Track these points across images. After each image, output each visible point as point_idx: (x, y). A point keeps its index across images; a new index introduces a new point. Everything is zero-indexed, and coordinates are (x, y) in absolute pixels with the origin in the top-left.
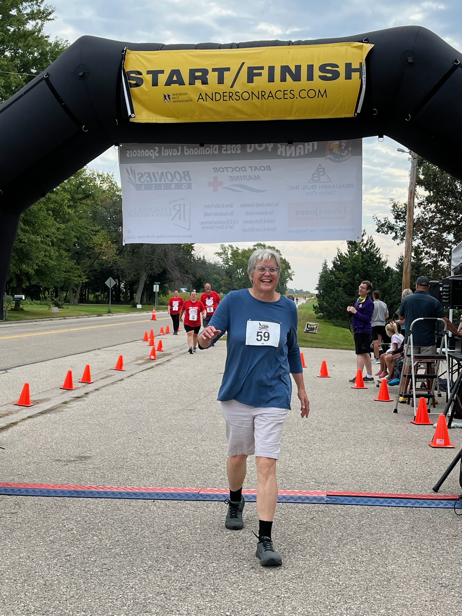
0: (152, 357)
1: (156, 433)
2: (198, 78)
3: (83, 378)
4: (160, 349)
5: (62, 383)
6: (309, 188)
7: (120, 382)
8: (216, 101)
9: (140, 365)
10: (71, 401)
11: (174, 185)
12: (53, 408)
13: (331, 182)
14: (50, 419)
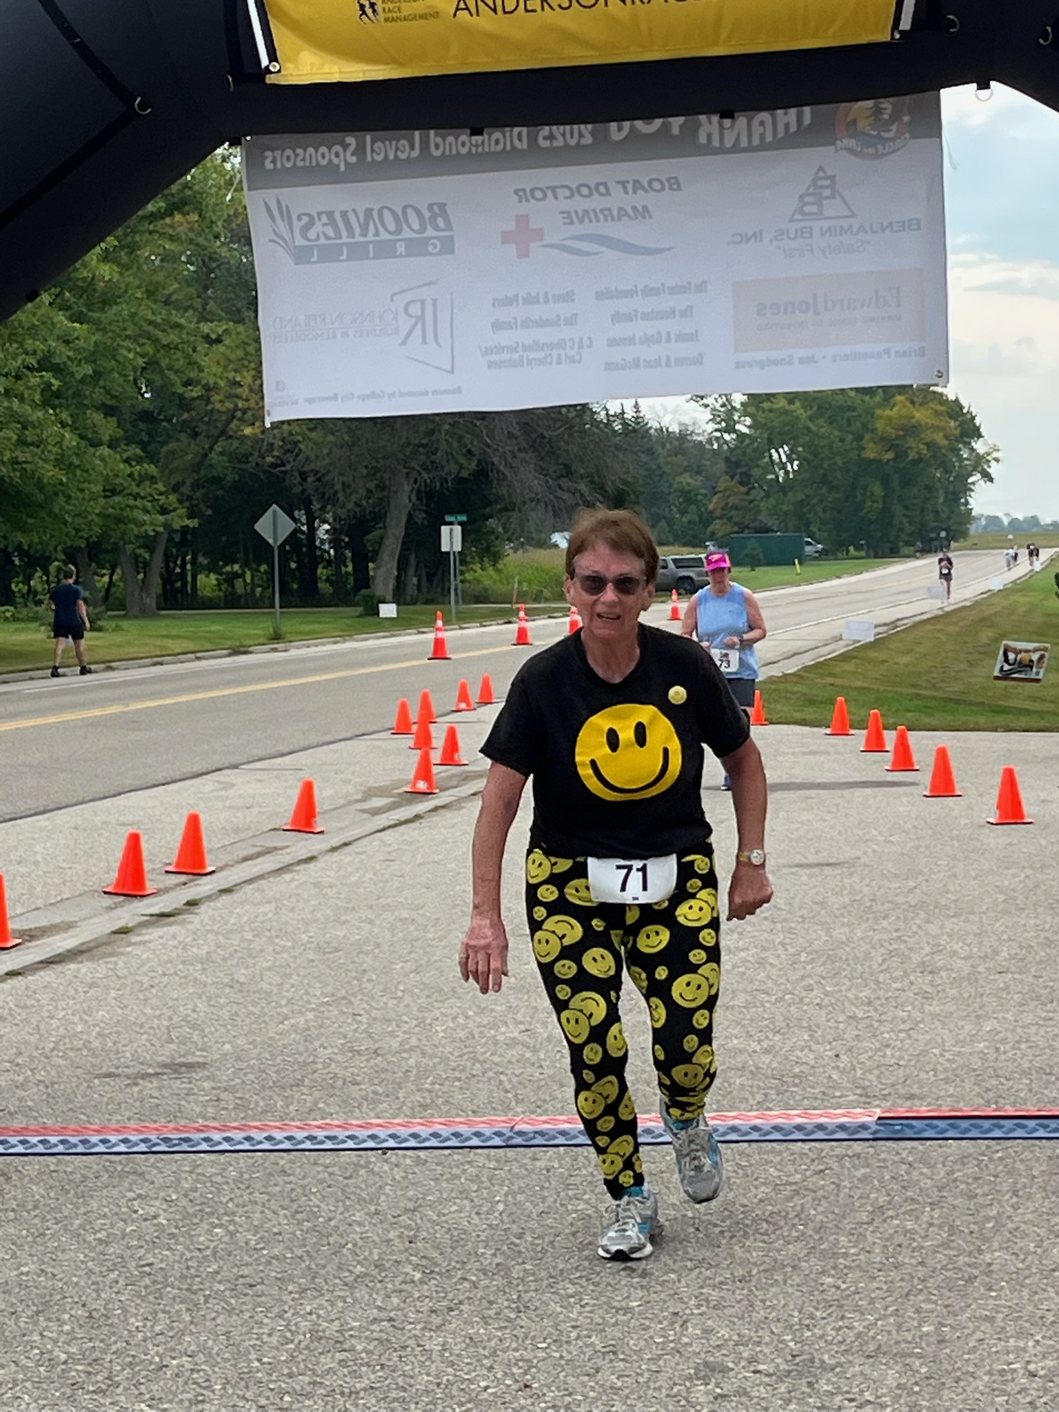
0: (422, 786)
1: (408, 999)
3: (180, 855)
4: (452, 758)
5: (111, 877)
7: (303, 866)
8: (505, 12)
9: (375, 812)
10: (141, 925)
12: (84, 948)
14: (76, 977)
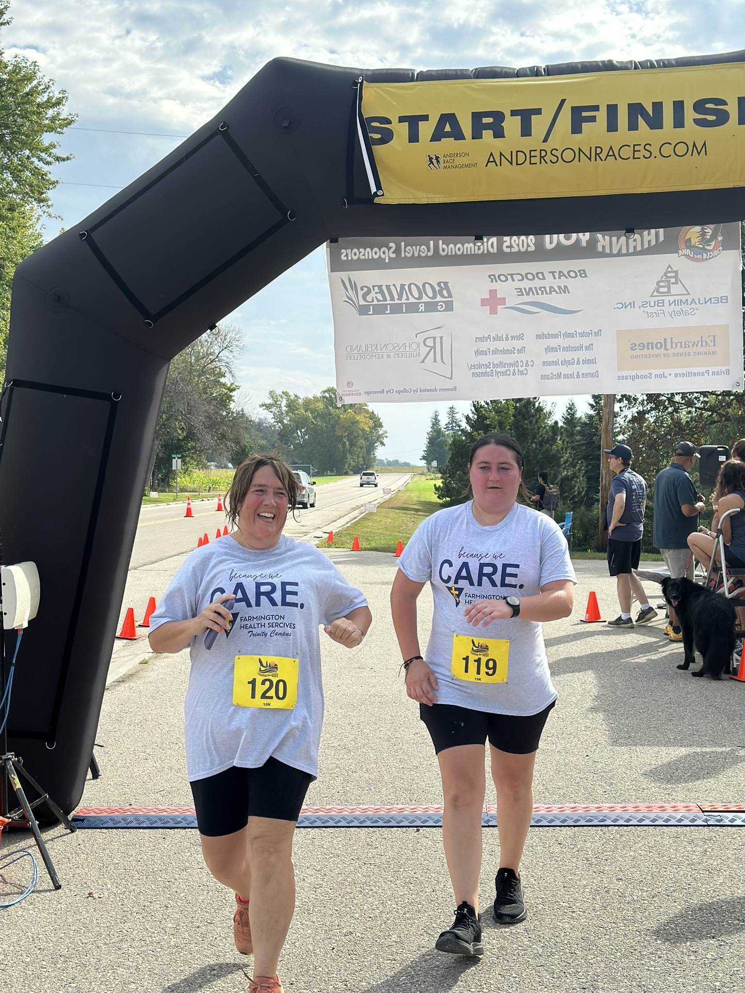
2: (487, 127)
6: (652, 304)
8: (517, 164)
10: (151, 658)
11: (423, 304)
12: (131, 673)
13: (689, 294)
